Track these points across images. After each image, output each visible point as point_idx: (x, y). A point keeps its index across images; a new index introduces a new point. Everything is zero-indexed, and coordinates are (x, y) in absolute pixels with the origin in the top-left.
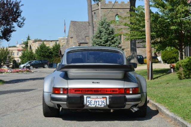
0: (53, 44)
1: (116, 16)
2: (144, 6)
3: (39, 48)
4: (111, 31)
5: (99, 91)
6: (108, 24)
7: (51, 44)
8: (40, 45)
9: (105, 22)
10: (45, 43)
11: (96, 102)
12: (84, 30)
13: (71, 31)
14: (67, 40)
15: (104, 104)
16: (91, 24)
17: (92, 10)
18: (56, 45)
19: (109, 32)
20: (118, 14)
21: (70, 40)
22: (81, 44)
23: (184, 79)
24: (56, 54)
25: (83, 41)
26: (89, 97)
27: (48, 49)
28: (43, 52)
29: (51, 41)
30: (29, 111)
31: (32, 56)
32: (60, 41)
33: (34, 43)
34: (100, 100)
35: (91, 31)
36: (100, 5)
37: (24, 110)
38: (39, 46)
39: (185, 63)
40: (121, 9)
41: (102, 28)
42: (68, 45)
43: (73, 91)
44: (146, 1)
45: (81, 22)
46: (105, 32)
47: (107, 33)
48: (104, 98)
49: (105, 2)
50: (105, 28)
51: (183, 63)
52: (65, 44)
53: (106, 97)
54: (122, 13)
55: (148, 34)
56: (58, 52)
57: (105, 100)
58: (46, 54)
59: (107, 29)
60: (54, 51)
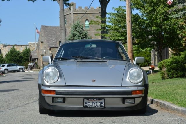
0: (23, 48)
1: (86, 21)
2: (125, 7)
3: (9, 52)
4: (85, 35)
6: (81, 27)
7: (21, 49)
8: (11, 49)
9: (78, 26)
10: (15, 47)
12: (54, 34)
13: (42, 36)
14: (38, 45)
16: (63, 28)
17: (65, 15)
18: (26, 49)
19: (83, 35)
20: (88, 19)
21: (41, 44)
22: (51, 49)
23: (167, 78)
24: (26, 58)
25: (54, 46)
27: (18, 53)
28: (13, 56)
29: (22, 46)
30: (24, 108)
31: (3, 60)
32: (30, 46)
33: (4, 48)
35: (63, 35)
36: (72, 9)
37: (17, 107)
38: (9, 51)
39: (168, 63)
40: (91, 14)
41: (76, 31)
42: (38, 49)
44: (127, 1)
45: (51, 27)
46: (78, 35)
47: (81, 37)
49: (75, 7)
50: (78, 31)
51: (166, 62)
52: (35, 48)
54: (92, 18)
55: (130, 35)
56: (28, 57)
58: (16, 58)
59: (81, 33)
60: (24, 55)
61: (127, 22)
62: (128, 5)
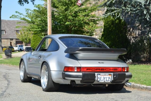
5: (105, 69)
11: (105, 78)
15: (110, 79)
26: (100, 74)
34: (107, 77)
43: (86, 70)
48: (110, 75)
53: (111, 74)
57: (111, 77)
61: (48, 17)
62: (49, 4)
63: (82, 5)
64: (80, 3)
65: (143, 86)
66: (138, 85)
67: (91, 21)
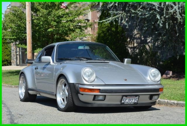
61: (27, 23)
62: (28, 7)
63: (67, 8)
64: (65, 6)
65: (172, 101)
66: (166, 101)
67: (76, 27)
